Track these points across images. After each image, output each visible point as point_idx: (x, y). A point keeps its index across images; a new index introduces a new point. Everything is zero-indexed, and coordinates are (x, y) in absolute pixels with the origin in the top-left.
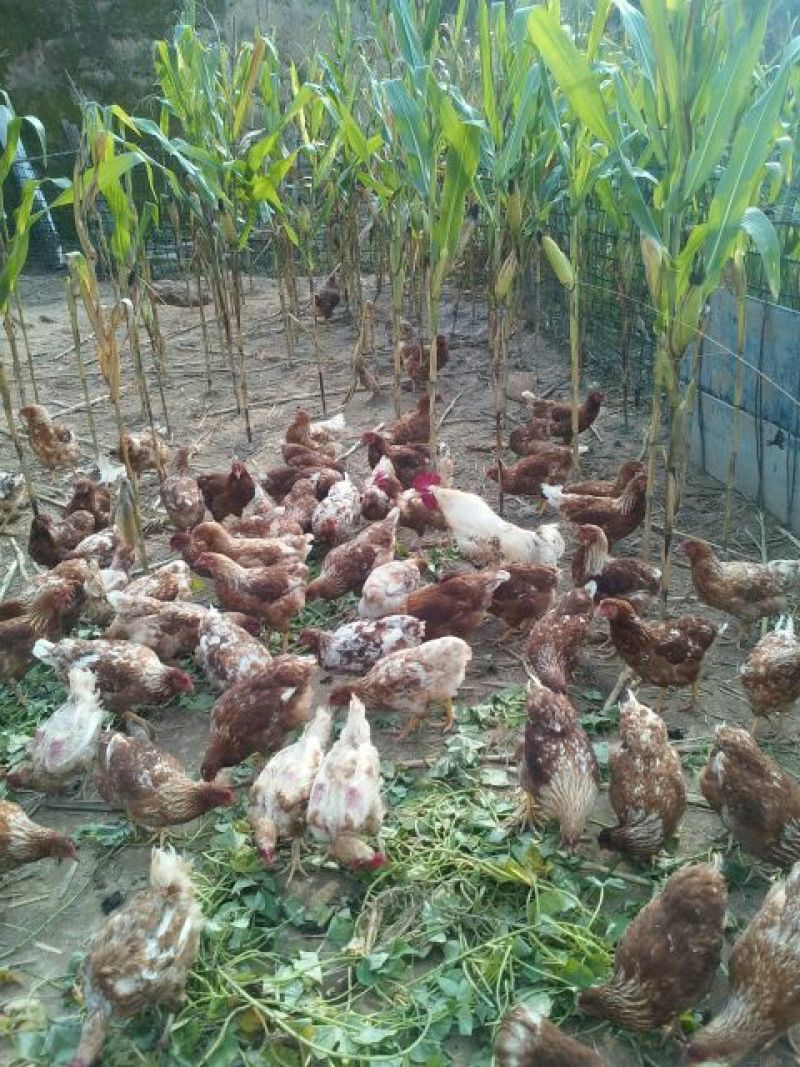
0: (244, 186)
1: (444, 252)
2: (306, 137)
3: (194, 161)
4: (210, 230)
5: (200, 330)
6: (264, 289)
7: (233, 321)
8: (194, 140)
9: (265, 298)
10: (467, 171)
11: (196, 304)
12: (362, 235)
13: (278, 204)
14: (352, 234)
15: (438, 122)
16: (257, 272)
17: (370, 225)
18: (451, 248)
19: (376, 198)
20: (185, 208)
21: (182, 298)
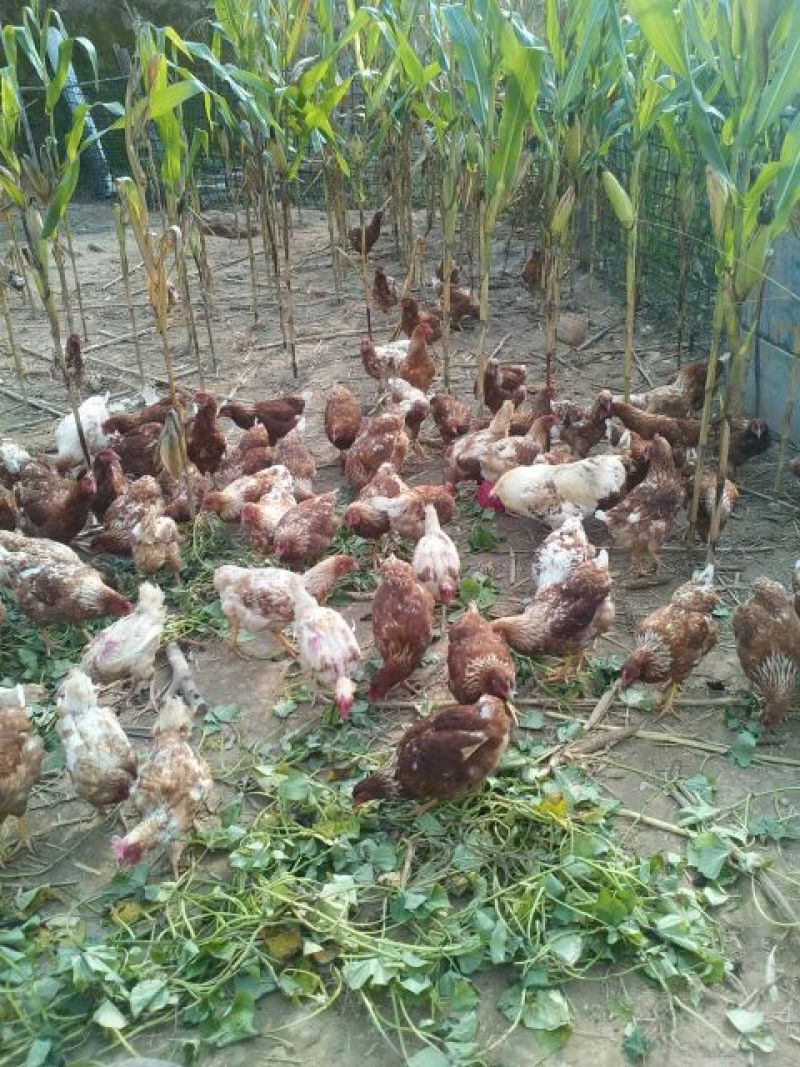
0: (296, 113)
1: (500, 185)
2: (361, 63)
3: (246, 87)
4: (260, 159)
5: (248, 263)
6: (312, 221)
7: (281, 254)
8: (246, 65)
9: (315, 232)
10: (527, 100)
11: (243, 235)
12: (415, 168)
13: (331, 133)
14: (405, 167)
15: (498, 50)
16: (306, 205)
17: (423, 158)
18: (507, 182)
19: (430, 130)
20: (235, 134)
21: (230, 229)
